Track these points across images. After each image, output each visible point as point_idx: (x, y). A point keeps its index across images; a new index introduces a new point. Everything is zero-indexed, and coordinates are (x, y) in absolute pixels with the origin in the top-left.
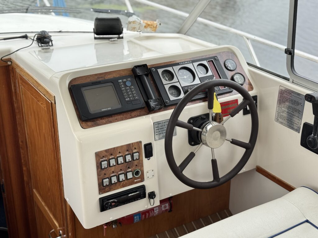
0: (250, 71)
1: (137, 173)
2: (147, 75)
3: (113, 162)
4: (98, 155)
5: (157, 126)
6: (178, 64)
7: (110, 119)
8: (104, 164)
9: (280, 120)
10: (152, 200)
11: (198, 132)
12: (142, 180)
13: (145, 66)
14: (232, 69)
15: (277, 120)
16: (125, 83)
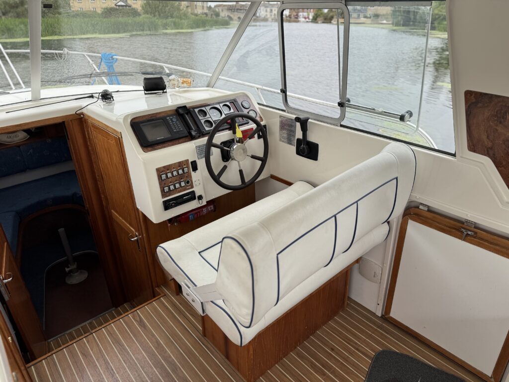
0: (259, 108)
1: (188, 182)
2: (187, 114)
3: (169, 175)
4: (158, 170)
5: (198, 149)
6: (209, 105)
7: (164, 145)
8: (164, 177)
9: (282, 140)
10: (200, 201)
11: (228, 151)
12: (192, 187)
13: (185, 107)
14: (247, 107)
15: (280, 140)
16: (171, 119)
